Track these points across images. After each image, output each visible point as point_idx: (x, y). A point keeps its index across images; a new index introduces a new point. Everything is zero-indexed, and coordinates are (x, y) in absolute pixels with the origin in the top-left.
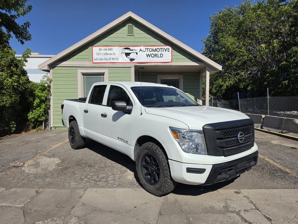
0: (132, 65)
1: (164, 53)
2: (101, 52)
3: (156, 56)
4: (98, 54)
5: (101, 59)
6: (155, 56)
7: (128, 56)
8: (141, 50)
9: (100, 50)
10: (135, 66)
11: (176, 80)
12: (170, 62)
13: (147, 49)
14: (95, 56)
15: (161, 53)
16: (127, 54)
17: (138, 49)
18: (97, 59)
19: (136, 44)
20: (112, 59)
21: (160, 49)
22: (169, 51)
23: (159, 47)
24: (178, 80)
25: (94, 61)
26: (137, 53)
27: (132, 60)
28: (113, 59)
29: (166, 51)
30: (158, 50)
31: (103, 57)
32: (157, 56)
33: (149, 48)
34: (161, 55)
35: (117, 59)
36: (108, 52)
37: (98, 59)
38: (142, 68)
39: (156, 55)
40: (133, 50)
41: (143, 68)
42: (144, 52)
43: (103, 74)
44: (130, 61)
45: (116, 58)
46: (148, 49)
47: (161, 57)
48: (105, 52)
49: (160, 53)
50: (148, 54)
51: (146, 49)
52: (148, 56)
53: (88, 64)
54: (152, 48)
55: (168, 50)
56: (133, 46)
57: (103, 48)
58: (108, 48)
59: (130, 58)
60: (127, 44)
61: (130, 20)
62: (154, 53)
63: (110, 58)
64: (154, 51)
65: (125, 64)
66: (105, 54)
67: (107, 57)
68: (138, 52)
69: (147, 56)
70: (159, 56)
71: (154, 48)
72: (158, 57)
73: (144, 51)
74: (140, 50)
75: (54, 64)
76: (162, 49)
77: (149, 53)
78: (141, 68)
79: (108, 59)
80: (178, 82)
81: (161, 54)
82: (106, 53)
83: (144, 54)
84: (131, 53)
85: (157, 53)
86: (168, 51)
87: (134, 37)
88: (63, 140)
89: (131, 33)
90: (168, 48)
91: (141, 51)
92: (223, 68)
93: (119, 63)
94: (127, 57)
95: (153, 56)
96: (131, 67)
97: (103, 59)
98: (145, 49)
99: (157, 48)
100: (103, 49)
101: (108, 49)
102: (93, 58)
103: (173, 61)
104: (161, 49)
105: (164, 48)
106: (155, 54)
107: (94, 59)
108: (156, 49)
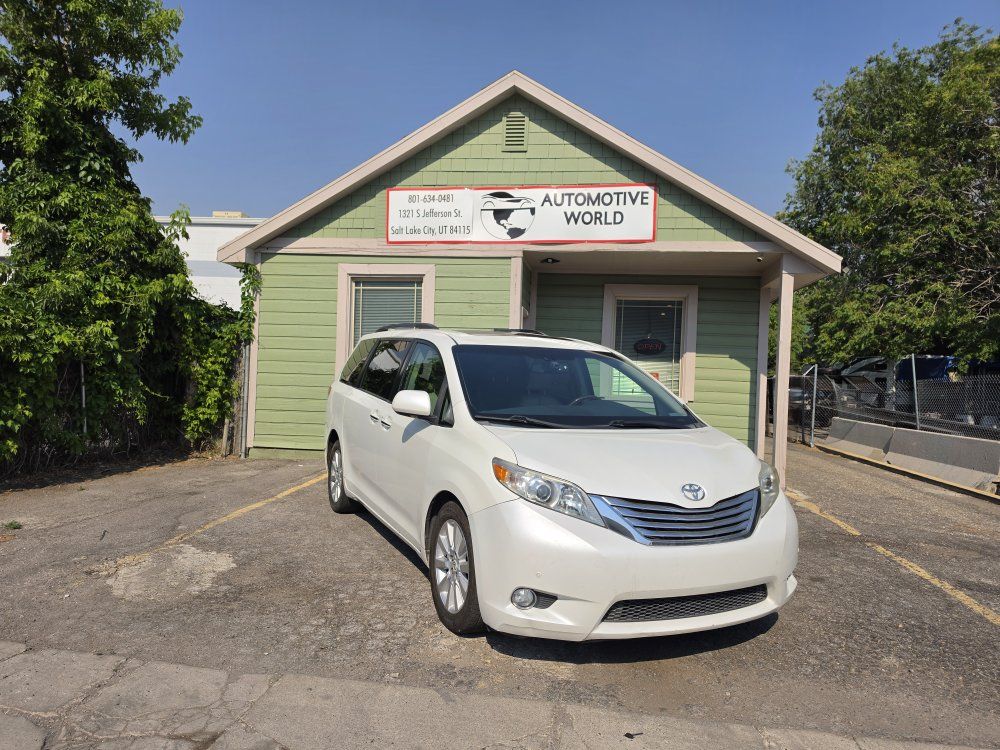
0: (516, 251)
1: (628, 209)
2: (414, 206)
3: (599, 218)
4: (406, 214)
5: (415, 231)
6: (596, 218)
7: (502, 222)
8: (547, 199)
9: (411, 199)
10: (524, 252)
11: (672, 303)
12: (650, 241)
13: (570, 195)
14: (395, 221)
15: (618, 209)
16: (501, 215)
17: (537, 195)
18: (398, 231)
19: (530, 179)
20: (448, 229)
21: (615, 197)
22: (645, 200)
23: (611, 190)
24: (680, 303)
25: (392, 238)
26: (533, 211)
27: (515, 232)
28: (454, 230)
29: (634, 201)
30: (607, 199)
31: (420, 223)
32: (603, 219)
33: (576, 191)
34: (618, 217)
35: (467, 231)
36: (438, 206)
37: (404, 231)
38: (550, 261)
39: (598, 215)
40: (519, 201)
41: (554, 261)
42: (557, 205)
43: (418, 280)
44: (508, 238)
45: (462, 228)
46: (573, 198)
47: (615, 223)
48: (428, 206)
49: (613, 207)
50: (573, 214)
51: (566, 198)
52: (572, 219)
53: (373, 245)
54: (585, 191)
55: (643, 198)
56: (522, 187)
57: (422, 194)
58: (437, 193)
59: (508, 227)
60: (501, 180)
61: (515, 100)
62: (593, 209)
63: (443, 228)
64: (593, 204)
65: (493, 246)
66: (426, 215)
67: (435, 222)
68: (537, 205)
69: (568, 221)
70: (610, 219)
71: (594, 192)
72: (606, 223)
73: (559, 202)
74: (545, 201)
75: (267, 245)
76: (622, 197)
77: (576, 209)
78: (546, 260)
79: (437, 231)
80: (680, 312)
81: (615, 213)
82: (432, 211)
83: (558, 213)
84: (511, 211)
85: (602, 208)
86: (642, 203)
87: (527, 155)
88: (273, 491)
89: (515, 141)
90: (643, 193)
91: (547, 204)
92: (844, 264)
93: (471, 242)
94: (498, 223)
95: (587, 218)
96: (510, 258)
97: (419, 230)
98: (563, 195)
99: (602, 191)
100: (421, 197)
101: (436, 197)
102: (390, 228)
103: (658, 236)
104: (618, 194)
105: (630, 193)
106: (596, 213)
107: (390, 231)
108: (599, 194)
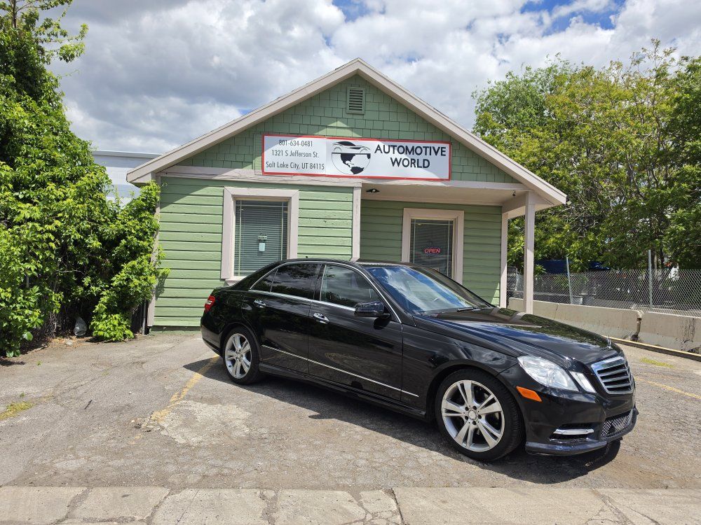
0: (356, 182)
1: (433, 158)
3: (414, 163)
4: (278, 153)
5: (283, 166)
6: (412, 163)
7: (347, 162)
8: (378, 148)
9: (281, 143)
10: (363, 184)
11: (447, 222)
12: (447, 180)
13: (394, 147)
14: (269, 158)
15: (426, 157)
16: (346, 157)
17: (372, 145)
18: (273, 165)
20: (309, 165)
21: (424, 149)
22: (443, 153)
23: (422, 145)
24: (452, 222)
25: (266, 170)
26: (369, 156)
27: (356, 170)
28: (313, 166)
29: (436, 153)
30: (419, 151)
31: (288, 160)
32: (416, 164)
33: (398, 144)
34: (426, 162)
35: (322, 167)
36: (301, 149)
37: (276, 165)
38: (374, 191)
40: (359, 148)
41: (377, 191)
42: (385, 153)
44: (351, 174)
45: (319, 166)
46: (396, 148)
47: (424, 167)
48: (294, 149)
49: (423, 156)
50: (396, 160)
51: (392, 148)
52: (396, 164)
53: (251, 174)
54: (404, 144)
55: (442, 151)
56: (361, 139)
57: (289, 139)
58: (301, 140)
59: (351, 166)
61: (355, 79)
62: (409, 157)
63: (305, 166)
64: (410, 153)
65: (340, 178)
66: (292, 154)
67: (299, 160)
68: (372, 152)
69: (393, 164)
70: (421, 164)
71: (410, 145)
72: (418, 167)
73: (387, 150)
75: (167, 171)
76: (428, 149)
77: (399, 157)
78: (371, 191)
79: (300, 166)
80: (451, 227)
81: (424, 160)
82: (297, 152)
83: (386, 159)
84: (354, 155)
85: (416, 157)
86: (442, 155)
87: (365, 117)
89: (356, 107)
90: (442, 148)
91: (379, 152)
93: (325, 175)
94: (345, 163)
95: (406, 163)
96: (353, 188)
97: (287, 165)
98: (389, 146)
99: (416, 145)
101: (300, 142)
102: (265, 163)
103: (452, 177)
104: (426, 148)
105: (434, 148)
106: (412, 160)
107: (265, 165)
108: (413, 147)
